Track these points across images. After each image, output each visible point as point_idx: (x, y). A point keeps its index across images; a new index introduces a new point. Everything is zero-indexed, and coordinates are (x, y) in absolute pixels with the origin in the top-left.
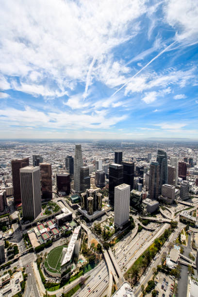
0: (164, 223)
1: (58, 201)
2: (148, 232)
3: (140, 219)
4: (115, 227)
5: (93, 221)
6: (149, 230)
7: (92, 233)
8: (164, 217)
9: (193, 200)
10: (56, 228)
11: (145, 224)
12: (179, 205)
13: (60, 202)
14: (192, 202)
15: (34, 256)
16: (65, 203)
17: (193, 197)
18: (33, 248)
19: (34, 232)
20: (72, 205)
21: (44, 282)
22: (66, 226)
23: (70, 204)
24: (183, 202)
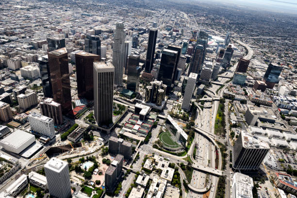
0: (214, 100)
3: (197, 101)
4: (185, 111)
5: (163, 110)
6: (207, 108)
8: (210, 96)
9: (219, 79)
10: (143, 123)
11: (203, 104)
12: (212, 85)
14: (219, 82)
15: (149, 146)
17: (218, 77)
18: (142, 141)
19: (126, 131)
20: (131, 100)
21: (175, 154)
22: (150, 119)
23: (128, 99)
24: (215, 82)
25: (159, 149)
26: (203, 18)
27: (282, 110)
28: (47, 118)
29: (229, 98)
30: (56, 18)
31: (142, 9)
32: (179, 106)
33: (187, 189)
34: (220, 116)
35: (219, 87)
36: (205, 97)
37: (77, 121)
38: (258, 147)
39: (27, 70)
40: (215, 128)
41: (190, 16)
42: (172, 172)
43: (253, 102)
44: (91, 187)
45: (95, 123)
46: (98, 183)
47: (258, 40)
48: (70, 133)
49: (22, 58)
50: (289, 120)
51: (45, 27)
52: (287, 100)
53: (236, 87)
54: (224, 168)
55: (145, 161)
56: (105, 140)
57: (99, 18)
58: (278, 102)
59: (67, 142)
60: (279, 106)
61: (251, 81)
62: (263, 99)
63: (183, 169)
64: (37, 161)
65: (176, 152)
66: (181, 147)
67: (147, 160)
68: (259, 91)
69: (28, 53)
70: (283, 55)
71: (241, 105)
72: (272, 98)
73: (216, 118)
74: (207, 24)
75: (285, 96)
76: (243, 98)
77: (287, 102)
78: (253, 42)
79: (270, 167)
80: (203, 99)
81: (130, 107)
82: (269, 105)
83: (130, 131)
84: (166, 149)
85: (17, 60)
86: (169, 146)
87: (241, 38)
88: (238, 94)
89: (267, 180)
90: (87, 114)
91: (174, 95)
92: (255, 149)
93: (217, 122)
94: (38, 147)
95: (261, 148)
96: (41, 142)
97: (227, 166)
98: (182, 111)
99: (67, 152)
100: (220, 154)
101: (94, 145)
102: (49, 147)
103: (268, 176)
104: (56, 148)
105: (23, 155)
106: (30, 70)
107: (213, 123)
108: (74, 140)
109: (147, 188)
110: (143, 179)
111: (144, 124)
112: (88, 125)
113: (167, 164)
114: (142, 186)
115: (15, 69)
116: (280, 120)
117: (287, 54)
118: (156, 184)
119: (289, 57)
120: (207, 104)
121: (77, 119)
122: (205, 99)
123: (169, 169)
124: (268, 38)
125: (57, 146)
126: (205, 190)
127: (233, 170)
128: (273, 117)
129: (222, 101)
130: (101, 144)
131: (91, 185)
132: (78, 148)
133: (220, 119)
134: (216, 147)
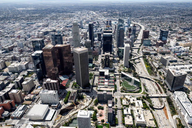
0: (139, 58)
3: (130, 60)
5: (114, 70)
8: (135, 56)
11: (134, 61)
14: (136, 47)
15: (119, 92)
17: (133, 44)
18: (114, 91)
19: (101, 87)
20: (93, 69)
21: (136, 92)
22: (111, 77)
23: (91, 69)
24: (134, 48)
25: (126, 92)
26: (105, 13)
27: (177, 54)
28: (53, 91)
29: (147, 54)
30: (10, 29)
31: (65, 13)
32: (122, 65)
33: (153, 109)
34: (147, 65)
35: (137, 50)
36: (133, 57)
37: (68, 90)
38: (181, 74)
39: (14, 67)
40: (149, 72)
41: (97, 13)
42: (140, 102)
43: (160, 53)
44: (101, 125)
45: (80, 88)
46: (103, 121)
47: (143, 20)
48: (68, 98)
49: (4, 60)
50: (183, 58)
51: (5, 37)
52: (177, 48)
53: (147, 47)
54: (166, 92)
55: (122, 101)
56: (91, 96)
57: (41, 24)
58: (173, 50)
59: (69, 104)
60: (174, 52)
61: (153, 42)
62: (165, 51)
63: (145, 99)
64: (57, 120)
65: (136, 91)
66: (137, 87)
67: (123, 100)
68: (161, 47)
69: (7, 56)
70: (160, 25)
71: (155, 56)
72: (169, 49)
73: (146, 67)
74: (109, 16)
75: (175, 46)
76: (154, 52)
77: (177, 49)
78: (140, 21)
79: (188, 84)
81: (95, 73)
82: (169, 53)
83: (104, 86)
84: (129, 91)
85: (2, 62)
86: (130, 89)
87: (133, 20)
88: (151, 51)
89: (190, 91)
90: (71, 84)
91: (115, 60)
92: (181, 76)
93: (148, 69)
94: (53, 112)
95: (183, 74)
96: (53, 108)
97: (167, 90)
98: (125, 68)
99: (73, 110)
100: (159, 85)
101: (87, 101)
102: (59, 110)
103: (189, 89)
104: (64, 109)
105: (46, 119)
106: (16, 66)
107: (146, 70)
108: (73, 101)
109: (132, 115)
110: (127, 111)
111: (109, 81)
112: (76, 90)
113: (135, 99)
114: (129, 115)
115: (2, 69)
116: (179, 60)
117: (161, 24)
118: (136, 111)
119: (163, 25)
120: (136, 61)
121: (67, 88)
122: (134, 58)
123: (138, 101)
124: (147, 17)
125: (64, 108)
126: (162, 106)
127: (171, 91)
128: (175, 59)
129: (144, 57)
130: (90, 99)
131: (100, 124)
132: (78, 105)
133: (149, 67)
134: (155, 82)
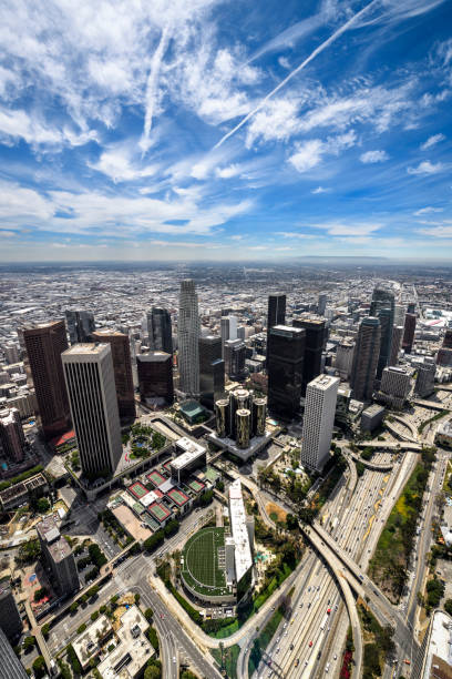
1: (153, 421)
2: (377, 474)
3: (352, 448)
4: (306, 471)
6: (378, 470)
7: (262, 489)
9: (440, 395)
10: (175, 488)
11: (367, 458)
12: (416, 408)
13: (158, 424)
14: (440, 402)
15: (150, 563)
16: (171, 424)
17: (439, 390)
18: (138, 543)
19: (125, 503)
21: (200, 621)
22: (198, 480)
24: (423, 403)
25: (168, 585)
34: (408, 503)
35: (432, 414)
36: (381, 440)
73: (394, 509)
80: (375, 443)
93: (393, 524)
98: (300, 470)
111: (172, 493)
112: (65, 472)
120: (380, 460)
129: (427, 457)
